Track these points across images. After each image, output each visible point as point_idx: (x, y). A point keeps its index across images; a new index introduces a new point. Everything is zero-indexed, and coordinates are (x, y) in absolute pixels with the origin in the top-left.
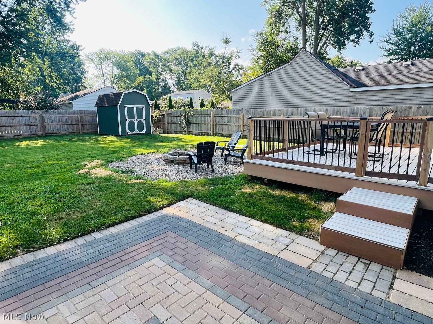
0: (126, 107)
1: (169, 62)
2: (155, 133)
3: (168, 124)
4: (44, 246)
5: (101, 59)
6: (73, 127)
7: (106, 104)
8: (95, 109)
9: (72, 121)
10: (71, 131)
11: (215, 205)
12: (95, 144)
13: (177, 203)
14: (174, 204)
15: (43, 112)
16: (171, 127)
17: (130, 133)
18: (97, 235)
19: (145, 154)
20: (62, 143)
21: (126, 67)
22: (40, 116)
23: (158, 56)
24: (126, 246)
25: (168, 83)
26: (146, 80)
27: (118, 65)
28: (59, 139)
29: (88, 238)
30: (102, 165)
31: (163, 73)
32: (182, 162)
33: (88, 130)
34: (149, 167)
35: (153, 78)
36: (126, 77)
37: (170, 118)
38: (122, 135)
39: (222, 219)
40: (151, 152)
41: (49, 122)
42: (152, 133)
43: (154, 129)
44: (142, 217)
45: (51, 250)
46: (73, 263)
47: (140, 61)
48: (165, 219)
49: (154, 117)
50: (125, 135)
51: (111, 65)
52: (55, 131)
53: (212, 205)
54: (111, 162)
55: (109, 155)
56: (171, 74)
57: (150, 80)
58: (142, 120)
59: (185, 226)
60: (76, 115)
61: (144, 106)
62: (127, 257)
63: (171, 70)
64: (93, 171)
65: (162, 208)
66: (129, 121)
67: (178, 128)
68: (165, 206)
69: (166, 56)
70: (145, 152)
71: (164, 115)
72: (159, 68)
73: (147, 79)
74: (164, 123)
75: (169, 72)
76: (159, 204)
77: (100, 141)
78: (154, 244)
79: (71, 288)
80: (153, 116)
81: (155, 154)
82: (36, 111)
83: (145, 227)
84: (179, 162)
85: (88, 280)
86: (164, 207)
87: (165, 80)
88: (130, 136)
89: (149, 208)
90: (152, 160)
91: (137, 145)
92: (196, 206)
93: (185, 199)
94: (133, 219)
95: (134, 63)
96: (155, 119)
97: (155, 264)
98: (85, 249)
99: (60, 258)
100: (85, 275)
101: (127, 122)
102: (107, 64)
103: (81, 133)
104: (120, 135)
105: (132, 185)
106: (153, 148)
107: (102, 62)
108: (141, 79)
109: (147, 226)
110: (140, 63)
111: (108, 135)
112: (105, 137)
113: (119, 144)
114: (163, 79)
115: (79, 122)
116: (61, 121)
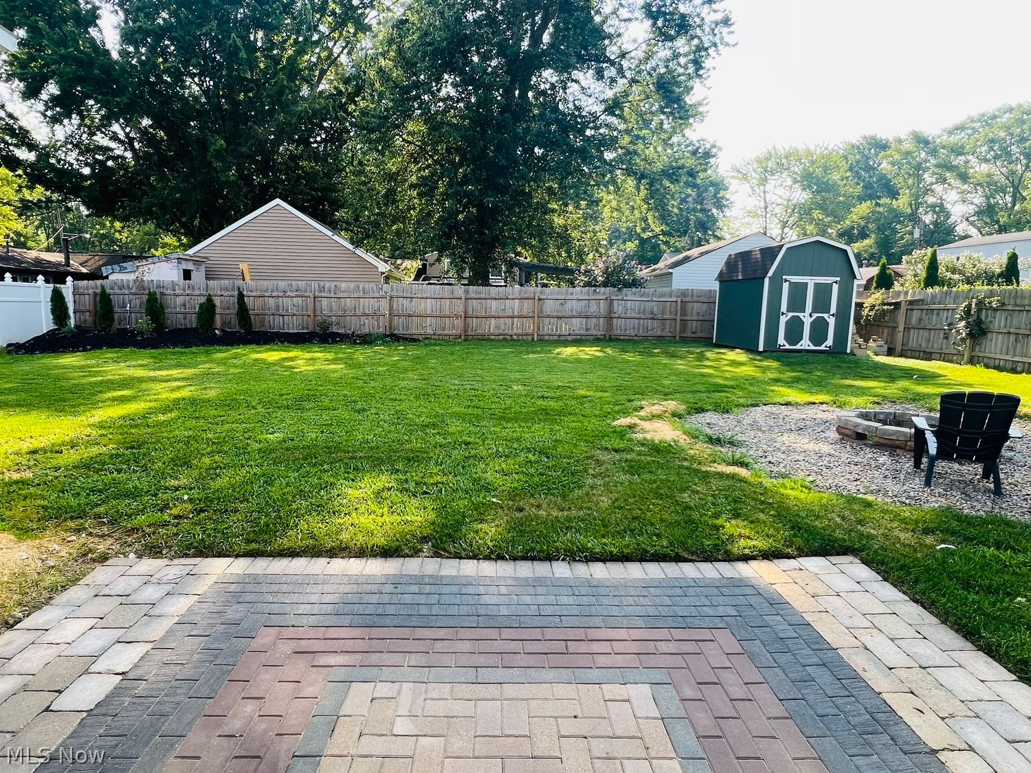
0: (786, 281)
1: (961, 154)
2: (859, 353)
3: (907, 329)
4: (463, 554)
5: (766, 171)
6: (663, 324)
7: (740, 274)
8: (716, 286)
9: (663, 313)
10: (659, 333)
11: (929, 606)
12: (693, 367)
13: (800, 559)
14: (789, 557)
15: (613, 293)
16: (917, 339)
17: (788, 347)
18: (561, 570)
19: (797, 404)
20: (629, 356)
21: (827, 183)
22: (606, 299)
23: (927, 142)
24: (598, 621)
25: (948, 215)
26: (878, 212)
27: (806, 180)
28: (630, 347)
29: (541, 569)
30: (674, 415)
31: (938, 188)
32: (891, 443)
33: (692, 333)
34: (787, 439)
35: (901, 204)
36: (822, 207)
37: (916, 315)
38: (764, 351)
39: (930, 663)
40: (817, 401)
41: (620, 312)
42: (852, 351)
43: (861, 341)
44: (681, 565)
45: (469, 568)
46: (482, 611)
47: (871, 163)
48: (737, 591)
49: (867, 310)
50: (772, 351)
51: (789, 182)
52: (627, 332)
53: (916, 601)
54: (701, 410)
55: (704, 395)
56: (966, 186)
57: (891, 210)
58: (826, 316)
59: (782, 635)
60: (674, 299)
61: (838, 279)
62: (583, 647)
63: (964, 177)
64: (646, 425)
65: (746, 558)
66: (788, 318)
67: (938, 343)
68: (758, 556)
69: (953, 139)
70: (799, 400)
71: (897, 305)
72: (926, 176)
73: (881, 209)
74: (895, 325)
75: (957, 183)
76: (743, 543)
77: (708, 359)
78: (664, 647)
79: (446, 659)
80: (865, 305)
81: (826, 409)
82: (603, 289)
83: (669, 592)
84: (881, 441)
85: (481, 660)
86: (754, 558)
87: (941, 206)
88: (784, 354)
89: (708, 545)
90: (808, 422)
91: (790, 380)
92: (858, 587)
93: (832, 555)
94: (658, 561)
95: (851, 169)
96: (868, 315)
97: (633, 700)
98: (518, 590)
99: (471, 590)
100: (483, 646)
101: (783, 320)
102: (779, 182)
103: (677, 338)
104: (761, 349)
105: (706, 476)
106: (828, 392)
107: (769, 177)
108: (864, 208)
109: (678, 591)
110: (869, 169)
111: (732, 348)
112: (722, 351)
113: (748, 370)
114: (933, 206)
115: (676, 315)
116: (644, 312)
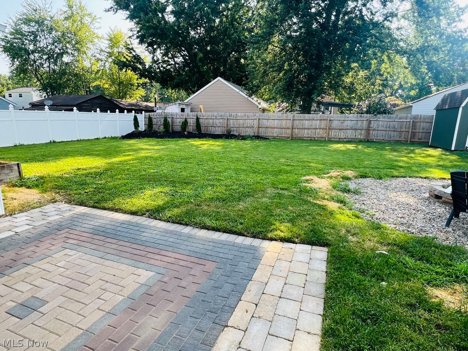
6: (401, 134)
7: (447, 105)
9: (401, 128)
10: (398, 139)
15: (371, 117)
18: (187, 230)
22: (367, 120)
33: (419, 139)
38: (454, 150)
39: (287, 297)
44: (240, 237)
48: (247, 251)
50: (461, 150)
52: (378, 138)
53: (327, 272)
54: (365, 177)
60: (408, 120)
62: (152, 256)
65: (272, 240)
79: (103, 249)
84: (446, 200)
85: (113, 251)
86: (276, 240)
92: (306, 261)
94: (231, 234)
97: (141, 276)
98: (159, 233)
99: (143, 230)
103: (409, 142)
115: (409, 129)
116: (389, 127)
